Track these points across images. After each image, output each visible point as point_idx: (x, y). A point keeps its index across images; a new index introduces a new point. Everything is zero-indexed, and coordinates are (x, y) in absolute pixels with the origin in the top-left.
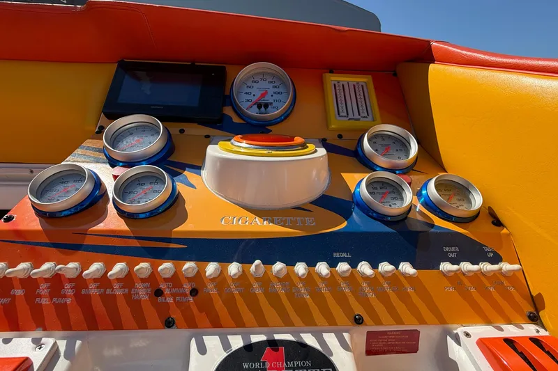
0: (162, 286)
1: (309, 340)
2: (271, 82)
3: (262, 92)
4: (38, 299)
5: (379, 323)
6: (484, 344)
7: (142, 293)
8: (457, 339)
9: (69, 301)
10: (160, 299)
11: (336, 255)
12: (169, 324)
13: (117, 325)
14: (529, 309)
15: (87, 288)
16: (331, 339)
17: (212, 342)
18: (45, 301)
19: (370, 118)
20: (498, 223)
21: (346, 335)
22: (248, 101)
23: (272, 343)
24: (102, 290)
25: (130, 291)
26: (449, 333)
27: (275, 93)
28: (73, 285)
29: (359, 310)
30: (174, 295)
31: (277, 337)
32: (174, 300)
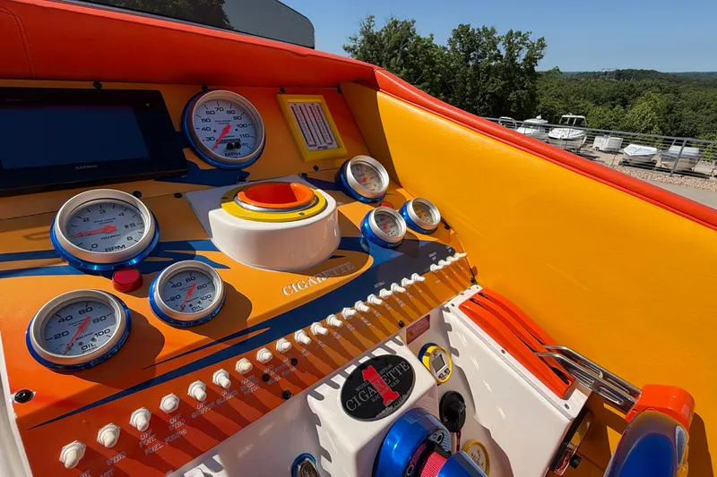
0: (266, 371)
1: (379, 352)
2: (231, 112)
3: (224, 126)
4: (146, 452)
5: (411, 320)
6: (462, 307)
7: (251, 386)
8: (448, 310)
9: (183, 432)
10: (269, 383)
11: (376, 286)
12: (286, 396)
13: (244, 423)
14: (470, 277)
15: (195, 410)
16: (391, 344)
17: (323, 389)
18: (155, 448)
19: (335, 145)
20: (448, 227)
21: (398, 338)
22: (210, 139)
23: (362, 367)
24: (212, 404)
25: (239, 391)
26: (443, 308)
27: (239, 126)
28: (178, 416)
29: (399, 318)
30: (279, 373)
31: (362, 361)
32: (281, 376)
